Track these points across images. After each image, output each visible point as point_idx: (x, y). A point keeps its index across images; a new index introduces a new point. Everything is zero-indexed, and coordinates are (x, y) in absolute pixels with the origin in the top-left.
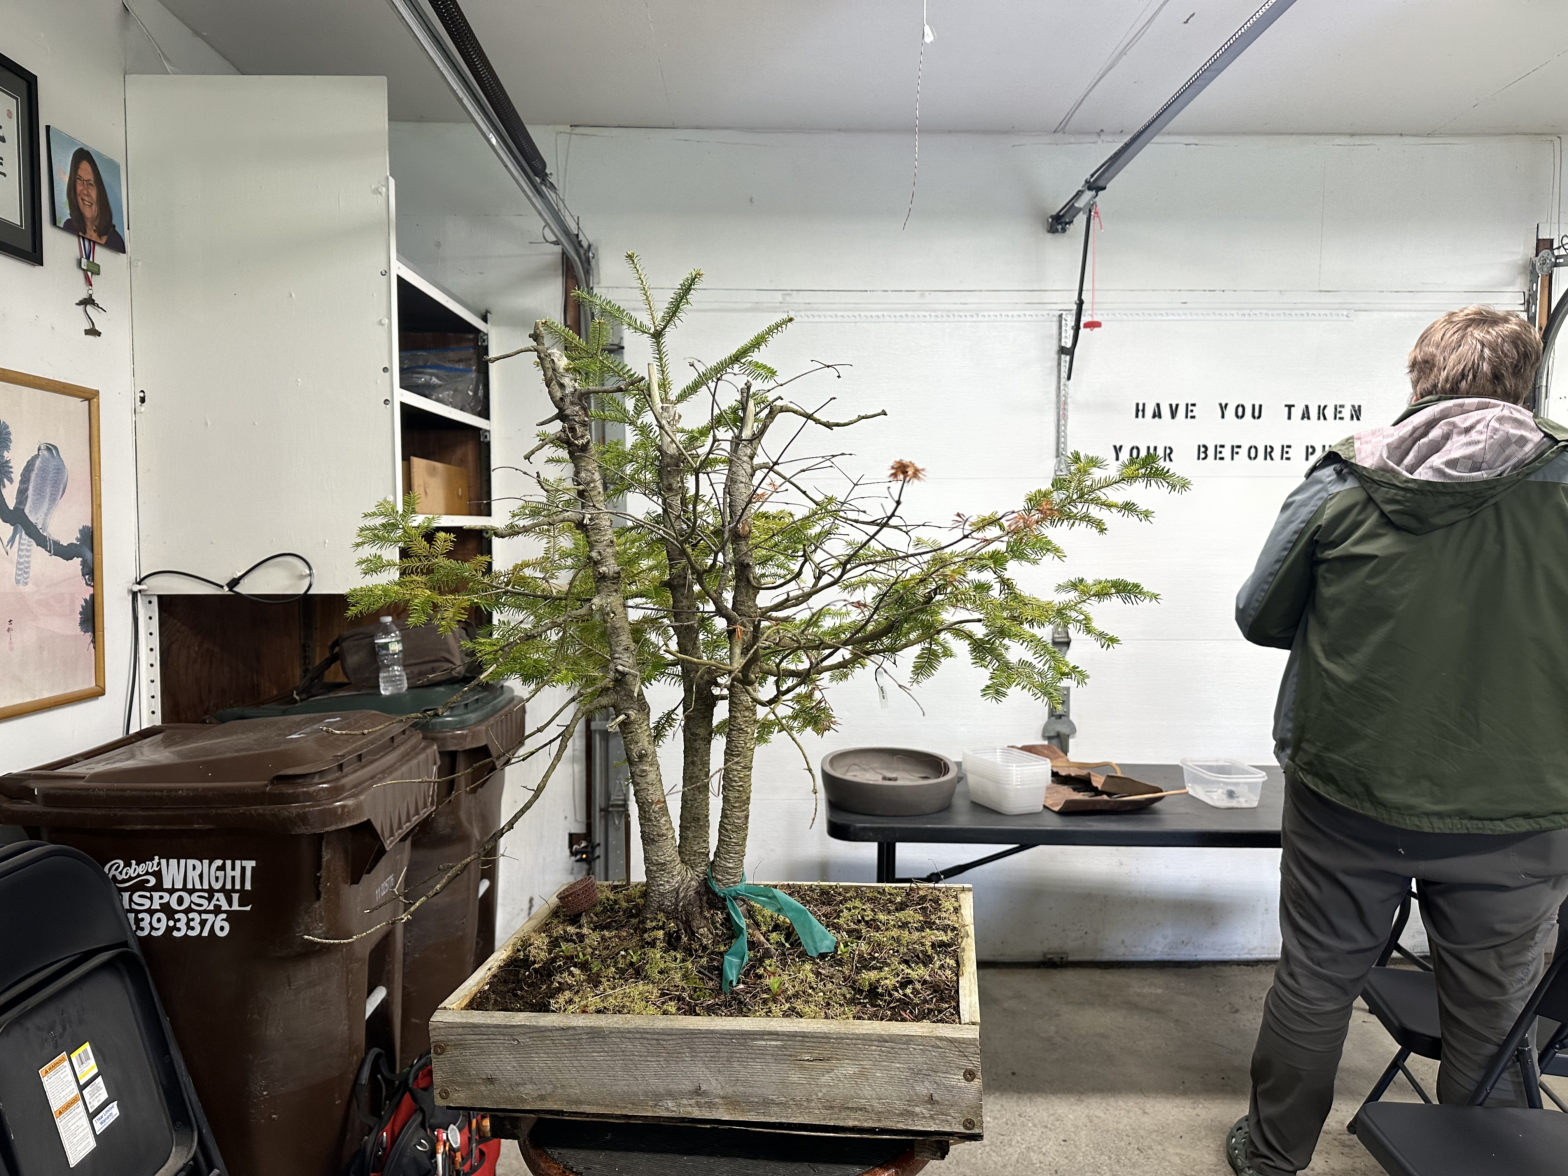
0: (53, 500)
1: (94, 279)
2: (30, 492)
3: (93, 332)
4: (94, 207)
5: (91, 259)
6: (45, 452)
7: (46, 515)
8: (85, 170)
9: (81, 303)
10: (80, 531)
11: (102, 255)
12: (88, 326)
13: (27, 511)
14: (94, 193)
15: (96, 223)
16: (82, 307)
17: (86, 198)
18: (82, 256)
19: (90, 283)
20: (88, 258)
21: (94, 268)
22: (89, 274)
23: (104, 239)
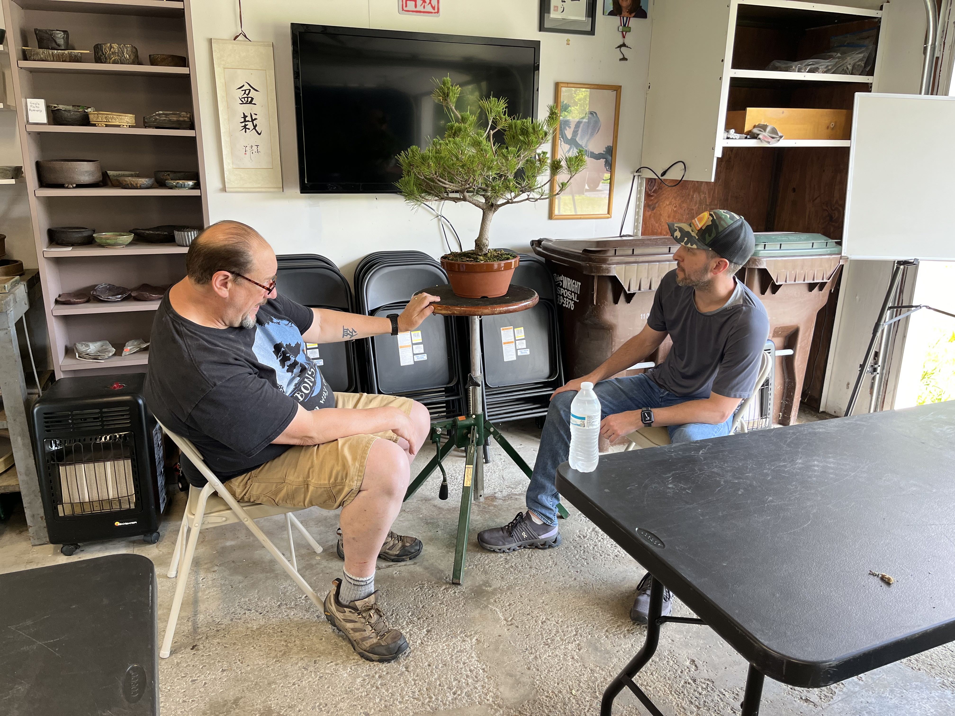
0: (592, 134)
1: (628, 35)
2: (579, 132)
3: (624, 59)
4: (628, 1)
5: (627, 26)
6: (590, 115)
7: (587, 141)
9: (618, 47)
10: (606, 148)
12: (622, 57)
13: (577, 139)
15: (629, 8)
16: (619, 49)
18: (621, 25)
19: (624, 37)
20: (625, 25)
21: (628, 30)
22: (624, 33)
23: (633, 14)
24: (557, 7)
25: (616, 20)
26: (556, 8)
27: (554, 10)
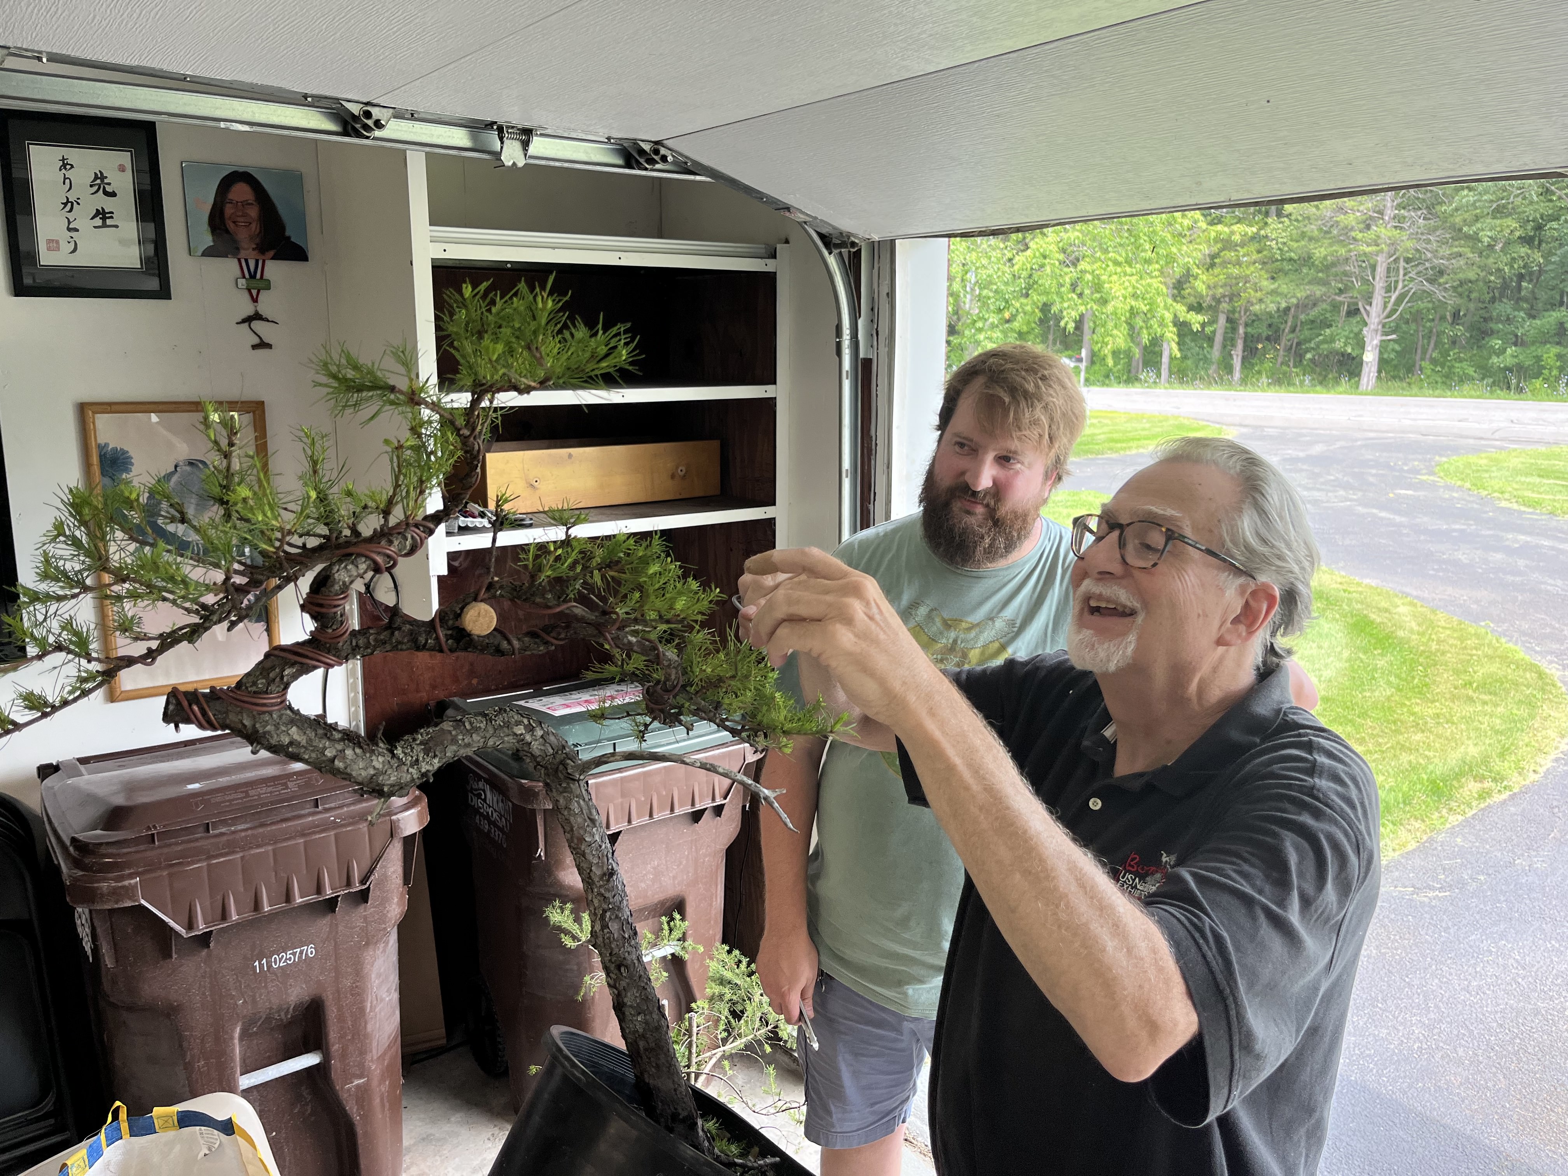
1: (264, 296)
3: (262, 345)
4: (253, 226)
5: (258, 276)
6: (188, 468)
8: (241, 192)
9: (244, 321)
11: (275, 270)
12: (256, 341)
14: (253, 212)
15: (258, 240)
16: (247, 324)
17: (242, 219)
18: (244, 277)
19: (255, 300)
20: (253, 276)
21: (261, 284)
22: (254, 292)
23: (272, 253)
24: (57, 242)
25: (229, 267)
26: (53, 245)
27: (49, 249)
